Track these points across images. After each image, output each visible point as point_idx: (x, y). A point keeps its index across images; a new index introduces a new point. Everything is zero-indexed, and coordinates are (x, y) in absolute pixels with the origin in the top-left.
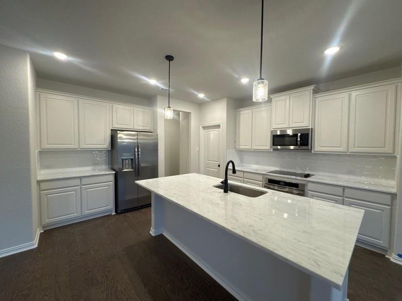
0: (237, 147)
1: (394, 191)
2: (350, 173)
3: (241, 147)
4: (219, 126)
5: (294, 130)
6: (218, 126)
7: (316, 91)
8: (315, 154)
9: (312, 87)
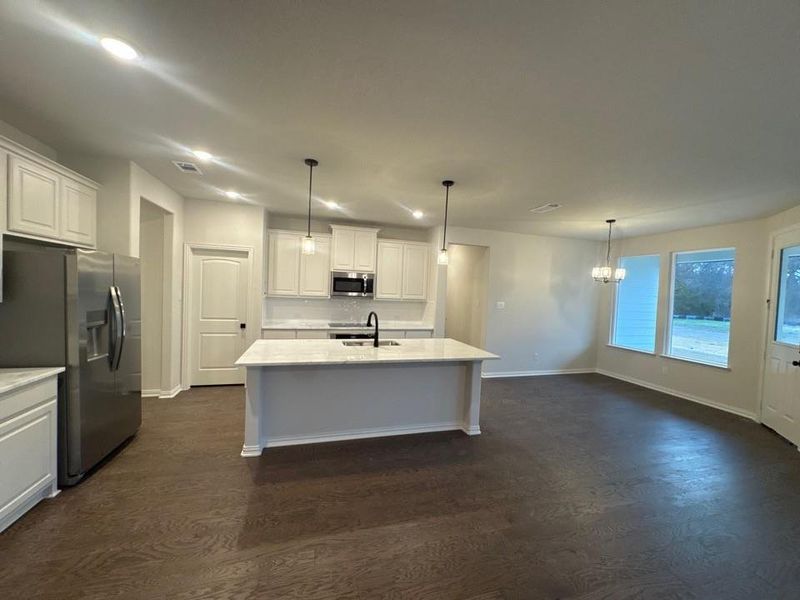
0: (270, 292)
1: (431, 327)
2: (397, 318)
3: (279, 292)
4: (247, 253)
5: (358, 274)
6: (245, 254)
7: (379, 236)
8: (378, 301)
9: (377, 231)
